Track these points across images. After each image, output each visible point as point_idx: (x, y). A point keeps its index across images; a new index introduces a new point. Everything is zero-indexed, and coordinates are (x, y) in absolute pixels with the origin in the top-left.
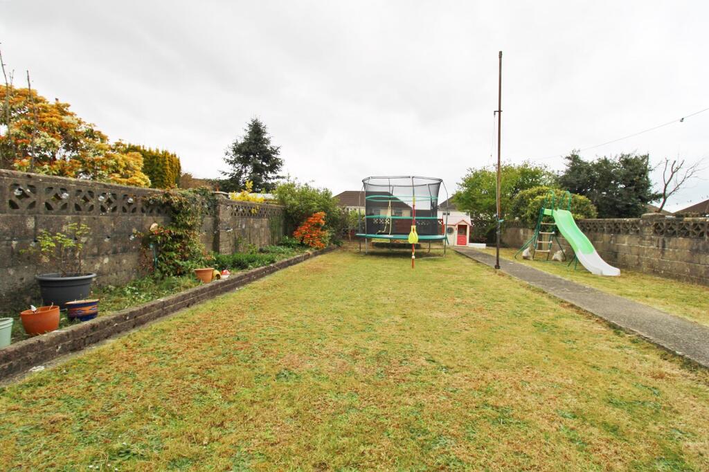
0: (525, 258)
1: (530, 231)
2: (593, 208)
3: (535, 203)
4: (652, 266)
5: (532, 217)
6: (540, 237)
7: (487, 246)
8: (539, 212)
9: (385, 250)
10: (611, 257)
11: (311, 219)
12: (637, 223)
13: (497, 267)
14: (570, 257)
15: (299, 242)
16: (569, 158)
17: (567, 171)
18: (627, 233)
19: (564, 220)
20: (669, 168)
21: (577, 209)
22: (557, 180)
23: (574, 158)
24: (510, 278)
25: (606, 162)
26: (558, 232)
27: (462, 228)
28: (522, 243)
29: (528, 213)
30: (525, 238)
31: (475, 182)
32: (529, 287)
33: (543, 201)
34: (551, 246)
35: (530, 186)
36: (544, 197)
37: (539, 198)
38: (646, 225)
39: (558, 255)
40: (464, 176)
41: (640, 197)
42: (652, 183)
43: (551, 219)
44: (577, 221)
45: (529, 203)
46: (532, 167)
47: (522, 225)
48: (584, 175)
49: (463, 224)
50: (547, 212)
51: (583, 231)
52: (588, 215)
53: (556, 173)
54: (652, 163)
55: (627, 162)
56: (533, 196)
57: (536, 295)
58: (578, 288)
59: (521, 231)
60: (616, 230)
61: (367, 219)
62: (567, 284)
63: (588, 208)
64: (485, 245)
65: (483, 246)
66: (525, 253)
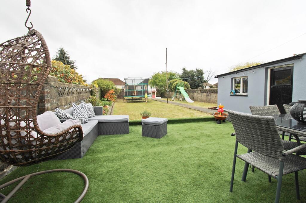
0: (173, 100)
1: (173, 93)
2: (189, 85)
3: (174, 85)
4: (200, 100)
5: (174, 88)
6: (176, 94)
7: (161, 98)
8: (176, 87)
9: (131, 101)
10: (192, 98)
11: (110, 92)
12: (197, 90)
13: (168, 102)
14: (184, 99)
15: (107, 100)
16: (183, 69)
17: (183, 74)
18: (195, 92)
19: (182, 89)
20: (208, 73)
21: (185, 86)
22: (179, 76)
23: (184, 69)
24: (171, 104)
25: (192, 71)
26: (181, 93)
27: (154, 92)
28: (171, 97)
29: (173, 87)
30: (172, 95)
31: (156, 77)
32: (175, 105)
33: (176, 84)
34: (179, 97)
35: (173, 79)
36: (177, 83)
37: (175, 83)
38: (199, 90)
39: (181, 99)
40: (152, 75)
41: (201, 82)
42: (204, 77)
43: (179, 89)
44: (185, 90)
45: (173, 84)
46: (173, 72)
47: (171, 91)
48: (187, 75)
49: (154, 91)
50: (178, 87)
51: (187, 92)
52: (188, 88)
53: (179, 74)
54: (204, 71)
55: (198, 71)
56: (174, 82)
57: (178, 106)
58: (185, 105)
59: (171, 93)
60: (193, 92)
61: (128, 91)
62: (183, 104)
63: (188, 86)
64: (161, 97)
65: (160, 98)
66: (173, 99)
